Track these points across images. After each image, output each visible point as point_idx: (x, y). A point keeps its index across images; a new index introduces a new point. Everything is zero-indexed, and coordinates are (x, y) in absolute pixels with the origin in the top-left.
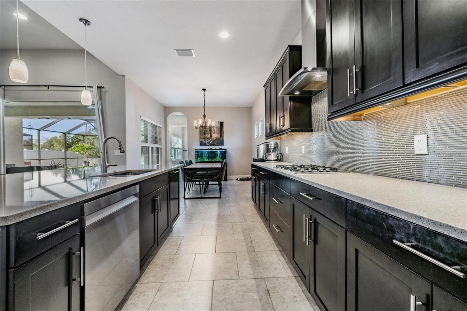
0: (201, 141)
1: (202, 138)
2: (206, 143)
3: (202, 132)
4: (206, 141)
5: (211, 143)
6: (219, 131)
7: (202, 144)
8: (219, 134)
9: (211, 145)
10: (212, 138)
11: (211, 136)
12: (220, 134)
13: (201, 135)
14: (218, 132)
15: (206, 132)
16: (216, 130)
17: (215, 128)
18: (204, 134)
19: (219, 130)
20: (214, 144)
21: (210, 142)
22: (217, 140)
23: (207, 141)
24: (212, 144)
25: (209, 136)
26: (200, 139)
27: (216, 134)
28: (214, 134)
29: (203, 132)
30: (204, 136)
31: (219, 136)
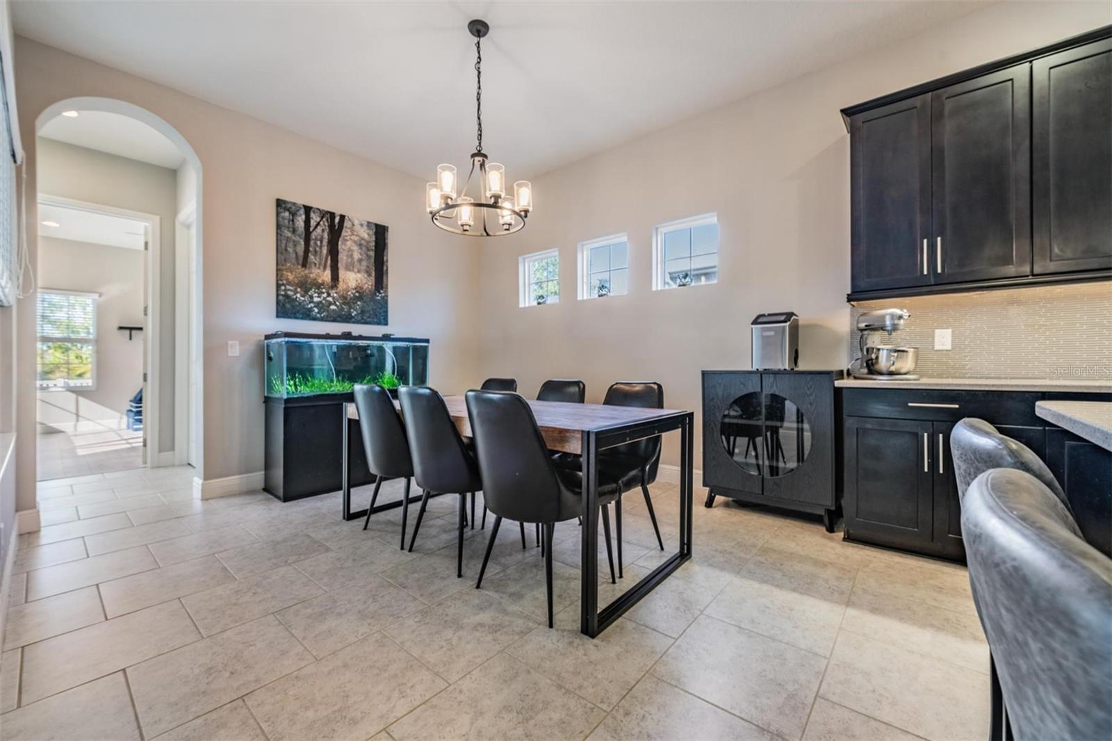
0: (287, 296)
1: (289, 283)
2: (311, 310)
3: (290, 250)
4: (311, 297)
5: (333, 307)
6: (373, 260)
7: (286, 308)
8: (370, 275)
9: (334, 320)
10: (341, 286)
11: (335, 278)
12: (373, 274)
13: (288, 265)
14: (364, 263)
15: (311, 257)
16: (356, 256)
17: (355, 248)
18: (304, 265)
19: (369, 257)
20: (350, 314)
21: (330, 304)
22: (360, 298)
23: (316, 299)
24: (340, 316)
25: (326, 276)
26: (278, 286)
27: (359, 271)
28: (348, 269)
29: (296, 253)
30: (301, 271)
31: (368, 283)
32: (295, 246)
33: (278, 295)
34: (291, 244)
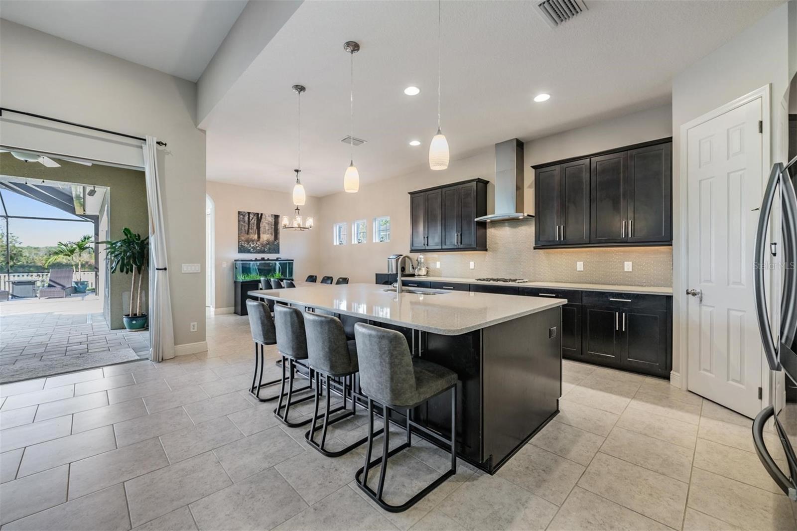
0: (242, 245)
1: (242, 241)
2: (250, 250)
3: (243, 229)
4: (250, 245)
5: (258, 248)
6: (273, 229)
7: (242, 250)
8: (272, 235)
9: (259, 253)
10: (261, 240)
11: (259, 237)
12: (274, 234)
13: (242, 234)
14: (270, 230)
15: (250, 230)
16: (267, 228)
17: (266, 225)
18: (248, 234)
19: (272, 228)
20: (264, 250)
22: (268, 244)
23: (252, 246)
24: (261, 251)
25: (256, 237)
26: (239, 242)
27: (268, 234)
28: (263, 234)
29: (245, 229)
30: (247, 236)
31: (272, 238)
32: (244, 227)
33: (239, 245)
34: (243, 227)
